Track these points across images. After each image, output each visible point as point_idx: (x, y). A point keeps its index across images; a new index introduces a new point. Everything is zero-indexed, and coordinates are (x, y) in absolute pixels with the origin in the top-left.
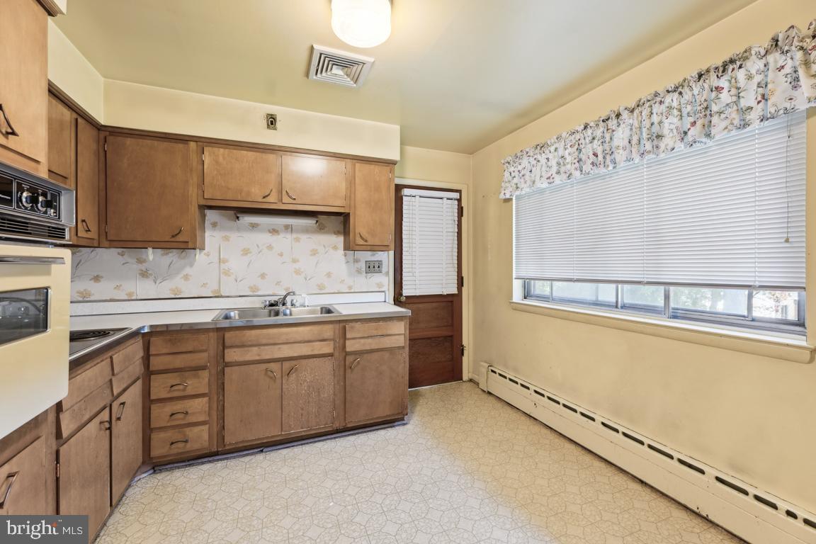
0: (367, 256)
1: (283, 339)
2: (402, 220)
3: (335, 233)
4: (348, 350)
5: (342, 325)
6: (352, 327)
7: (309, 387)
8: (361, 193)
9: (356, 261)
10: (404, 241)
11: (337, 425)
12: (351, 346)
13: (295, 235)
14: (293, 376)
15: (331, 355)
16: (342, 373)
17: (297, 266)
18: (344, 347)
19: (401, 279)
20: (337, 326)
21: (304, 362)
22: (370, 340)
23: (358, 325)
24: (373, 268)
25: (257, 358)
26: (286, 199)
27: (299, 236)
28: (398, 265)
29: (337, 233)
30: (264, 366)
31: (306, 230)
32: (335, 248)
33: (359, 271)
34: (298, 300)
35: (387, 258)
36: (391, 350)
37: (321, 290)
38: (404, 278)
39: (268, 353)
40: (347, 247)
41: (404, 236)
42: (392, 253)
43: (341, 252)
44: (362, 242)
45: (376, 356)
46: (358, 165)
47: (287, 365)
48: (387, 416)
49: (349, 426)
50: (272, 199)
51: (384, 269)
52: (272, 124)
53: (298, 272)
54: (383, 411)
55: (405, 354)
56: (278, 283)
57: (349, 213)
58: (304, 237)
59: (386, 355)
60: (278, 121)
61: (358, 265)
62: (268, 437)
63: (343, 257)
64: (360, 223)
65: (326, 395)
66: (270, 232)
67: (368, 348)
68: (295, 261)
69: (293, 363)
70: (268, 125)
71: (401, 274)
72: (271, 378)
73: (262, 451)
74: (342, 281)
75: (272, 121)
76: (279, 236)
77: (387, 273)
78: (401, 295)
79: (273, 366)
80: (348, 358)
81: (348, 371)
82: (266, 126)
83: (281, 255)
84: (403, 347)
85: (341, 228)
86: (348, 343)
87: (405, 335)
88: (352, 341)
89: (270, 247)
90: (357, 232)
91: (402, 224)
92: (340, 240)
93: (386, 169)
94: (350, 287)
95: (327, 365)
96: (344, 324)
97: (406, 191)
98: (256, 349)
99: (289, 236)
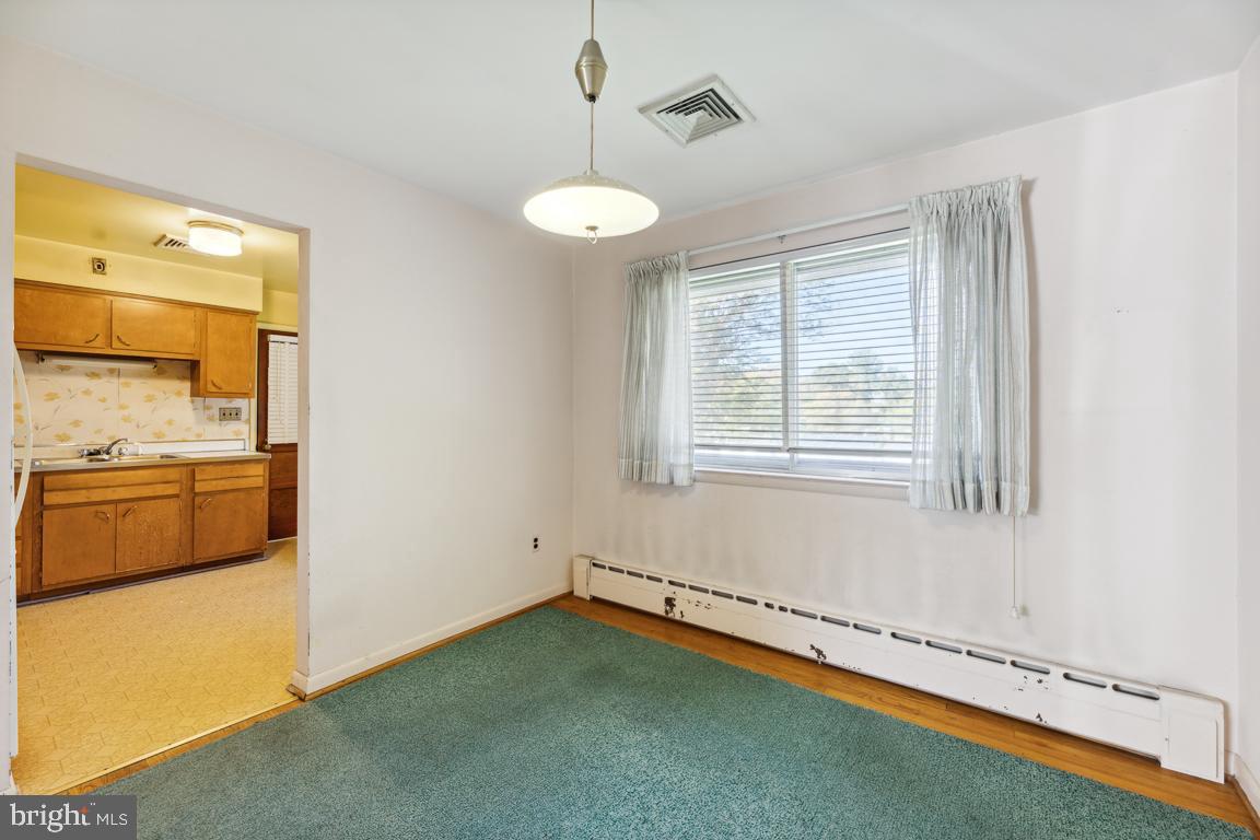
0: (223, 403)
1: (119, 482)
2: (267, 366)
3: (179, 378)
4: (197, 490)
5: (190, 468)
6: (203, 470)
7: (149, 527)
8: (213, 341)
9: (207, 408)
10: (270, 388)
11: (183, 562)
12: (199, 487)
13: (122, 380)
14: (129, 518)
15: (177, 496)
16: (190, 513)
17: (126, 412)
18: (193, 488)
19: (266, 427)
20: (185, 469)
21: (143, 503)
22: (223, 482)
23: (209, 468)
24: (228, 415)
25: (86, 500)
26: (116, 344)
27: (129, 380)
28: (262, 412)
29: (182, 378)
30: (93, 508)
31: (139, 375)
32: (179, 394)
33: (211, 419)
34: (127, 449)
35: (249, 407)
36: (248, 490)
37: (159, 438)
38: (269, 426)
39: (96, 496)
40: (195, 393)
41: (269, 383)
42: (254, 401)
43: (187, 397)
44: (214, 389)
45: (230, 496)
46: (211, 315)
47: (122, 507)
48: (243, 552)
49: (197, 562)
50: (96, 343)
51: (244, 416)
52: (99, 267)
53: (126, 419)
54: (239, 547)
55: (265, 495)
56: (99, 431)
57: (198, 362)
58: (136, 383)
59: (242, 495)
60: (108, 264)
61: (210, 412)
62: (97, 577)
63: (190, 404)
64: (212, 371)
65: (170, 534)
66: (87, 375)
67: (220, 488)
68: (122, 407)
69: (130, 505)
70: (94, 269)
71: (266, 422)
72: (102, 519)
73: (88, 593)
74: (188, 429)
75: (99, 266)
76: (101, 381)
77: (248, 421)
78: (266, 443)
79: (104, 508)
80: (196, 499)
81: (197, 511)
82: (91, 269)
83: (104, 400)
84: (262, 488)
85: (188, 373)
86: (197, 485)
87: (264, 476)
88: (202, 483)
89: (87, 392)
90: (209, 379)
91: (267, 371)
92: (186, 386)
93: (247, 319)
94: (199, 435)
95: (174, 505)
96: (192, 467)
97: (272, 337)
98: (84, 491)
99: (115, 380)
